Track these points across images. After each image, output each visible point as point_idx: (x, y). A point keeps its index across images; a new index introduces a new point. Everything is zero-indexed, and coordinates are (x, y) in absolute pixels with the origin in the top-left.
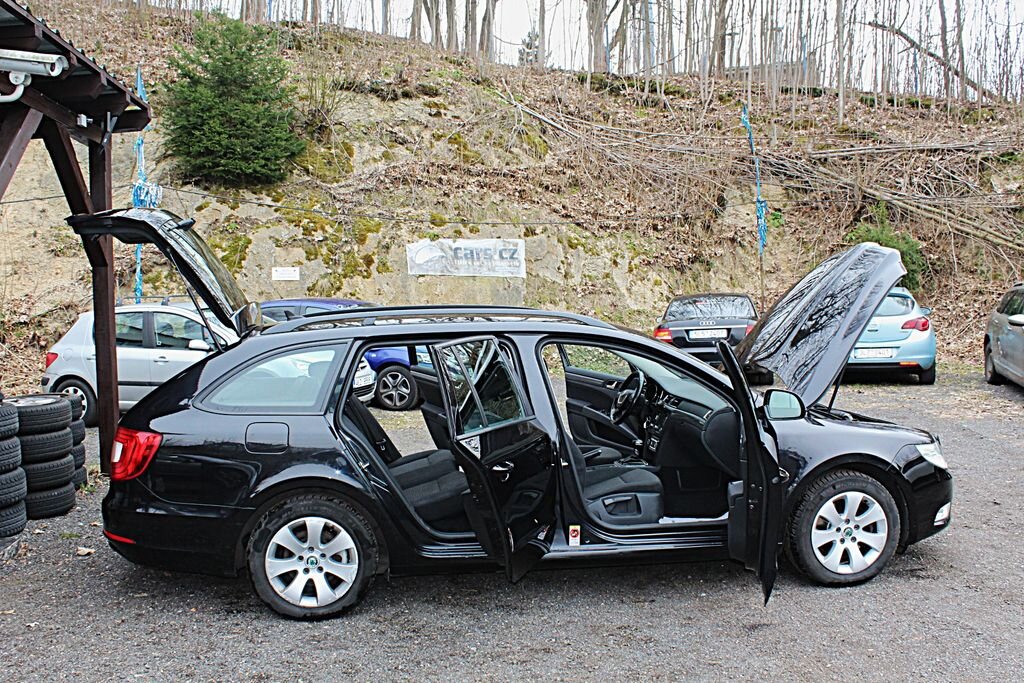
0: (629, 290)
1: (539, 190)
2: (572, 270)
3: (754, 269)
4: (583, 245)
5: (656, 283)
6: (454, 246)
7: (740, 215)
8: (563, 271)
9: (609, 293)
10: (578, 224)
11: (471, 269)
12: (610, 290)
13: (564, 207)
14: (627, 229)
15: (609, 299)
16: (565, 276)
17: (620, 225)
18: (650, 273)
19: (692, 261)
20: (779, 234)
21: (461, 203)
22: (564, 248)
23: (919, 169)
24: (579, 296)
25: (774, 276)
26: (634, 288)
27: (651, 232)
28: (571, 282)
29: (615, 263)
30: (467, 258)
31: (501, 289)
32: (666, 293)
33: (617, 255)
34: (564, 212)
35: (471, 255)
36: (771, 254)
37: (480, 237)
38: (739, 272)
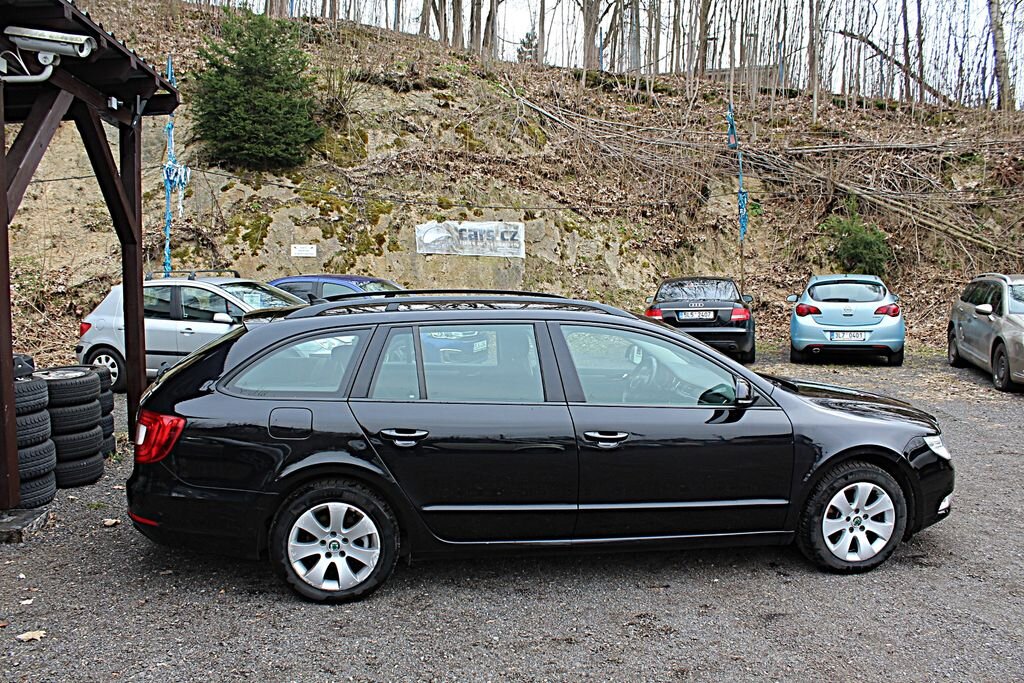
0: (619, 271)
1: (539, 177)
2: (568, 252)
3: (733, 254)
4: (578, 229)
5: (645, 265)
6: (460, 227)
7: (722, 205)
8: (559, 253)
9: (601, 274)
10: (574, 210)
11: (475, 250)
12: (602, 270)
13: (561, 193)
14: (618, 214)
15: (601, 280)
16: (561, 257)
17: (612, 211)
18: (639, 256)
19: (678, 245)
20: (757, 223)
21: (466, 187)
22: (561, 232)
23: (887, 166)
24: (574, 276)
25: (752, 261)
26: (624, 270)
27: (640, 218)
28: (566, 263)
29: (607, 246)
30: (471, 239)
31: (502, 268)
32: (653, 275)
33: (609, 239)
34: (560, 198)
35: (475, 236)
36: (750, 241)
37: (483, 220)
38: (720, 257)
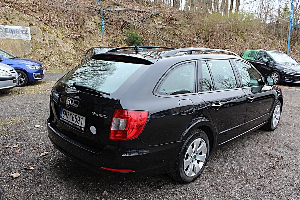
0: (63, 45)
1: (31, 11)
2: (45, 39)
3: (95, 40)
4: (48, 30)
5: (70, 43)
6: (5, 27)
7: (90, 25)
8: (42, 38)
9: (57, 46)
10: (45, 24)
11: (12, 37)
12: (58, 45)
13: (40, 17)
14: (59, 26)
15: (58, 48)
16: (43, 40)
17: (57, 25)
18: (68, 40)
19: (80, 37)
20: (100, 31)
21: (5, 12)
22: (42, 31)
23: (136, 16)
24: (49, 47)
25: (101, 43)
26: (64, 45)
27: (66, 28)
28: (45, 42)
29: (58, 37)
30: (10, 32)
31: (23, 44)
32: (73, 46)
33: (58, 34)
34: (40, 19)
35: (12, 31)
36: (99, 36)
37: (14, 25)
38: (91, 41)
